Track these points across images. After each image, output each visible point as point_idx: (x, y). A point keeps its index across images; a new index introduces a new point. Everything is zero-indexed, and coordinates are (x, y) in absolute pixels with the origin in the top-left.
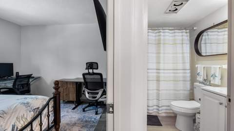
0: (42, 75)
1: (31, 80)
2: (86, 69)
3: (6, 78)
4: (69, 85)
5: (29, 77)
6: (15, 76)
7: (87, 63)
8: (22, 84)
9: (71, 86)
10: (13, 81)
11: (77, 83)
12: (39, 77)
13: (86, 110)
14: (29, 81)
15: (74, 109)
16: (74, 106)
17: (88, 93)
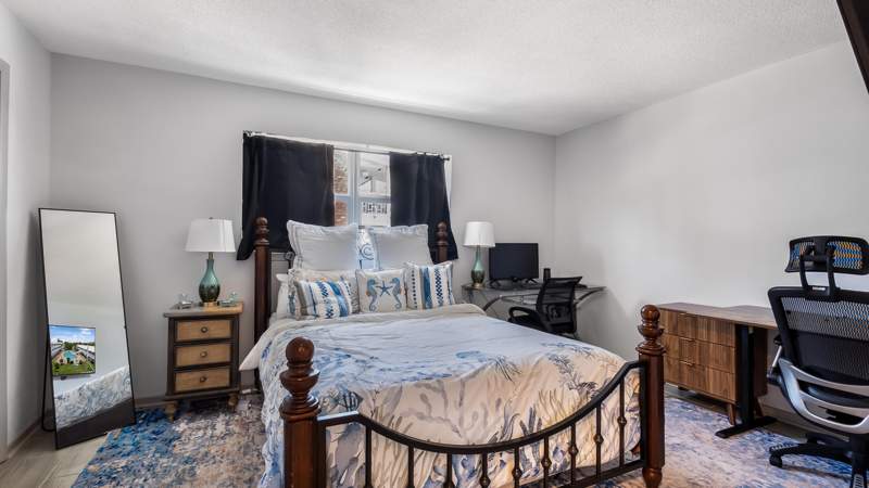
0: (608, 282)
1: (578, 295)
2: (790, 269)
3: (524, 282)
4: (703, 332)
5: (573, 284)
6: (540, 279)
7: (793, 244)
8: (558, 305)
9: (714, 339)
10: (538, 291)
11: (740, 328)
12: (601, 289)
13: (785, 459)
14: (572, 297)
15: (725, 434)
16: (726, 424)
17: (803, 386)
